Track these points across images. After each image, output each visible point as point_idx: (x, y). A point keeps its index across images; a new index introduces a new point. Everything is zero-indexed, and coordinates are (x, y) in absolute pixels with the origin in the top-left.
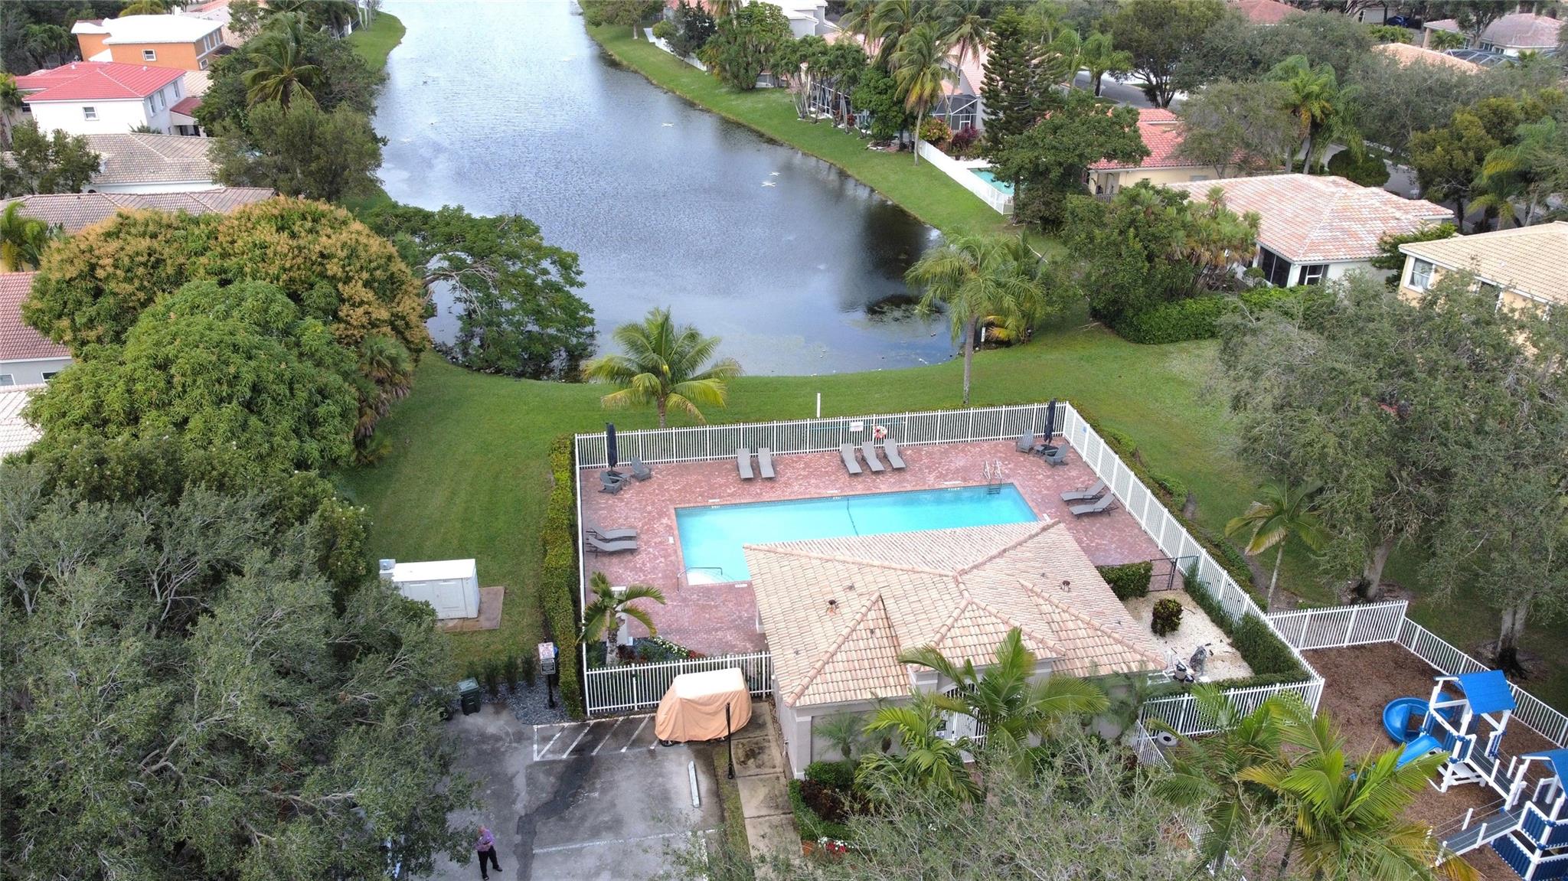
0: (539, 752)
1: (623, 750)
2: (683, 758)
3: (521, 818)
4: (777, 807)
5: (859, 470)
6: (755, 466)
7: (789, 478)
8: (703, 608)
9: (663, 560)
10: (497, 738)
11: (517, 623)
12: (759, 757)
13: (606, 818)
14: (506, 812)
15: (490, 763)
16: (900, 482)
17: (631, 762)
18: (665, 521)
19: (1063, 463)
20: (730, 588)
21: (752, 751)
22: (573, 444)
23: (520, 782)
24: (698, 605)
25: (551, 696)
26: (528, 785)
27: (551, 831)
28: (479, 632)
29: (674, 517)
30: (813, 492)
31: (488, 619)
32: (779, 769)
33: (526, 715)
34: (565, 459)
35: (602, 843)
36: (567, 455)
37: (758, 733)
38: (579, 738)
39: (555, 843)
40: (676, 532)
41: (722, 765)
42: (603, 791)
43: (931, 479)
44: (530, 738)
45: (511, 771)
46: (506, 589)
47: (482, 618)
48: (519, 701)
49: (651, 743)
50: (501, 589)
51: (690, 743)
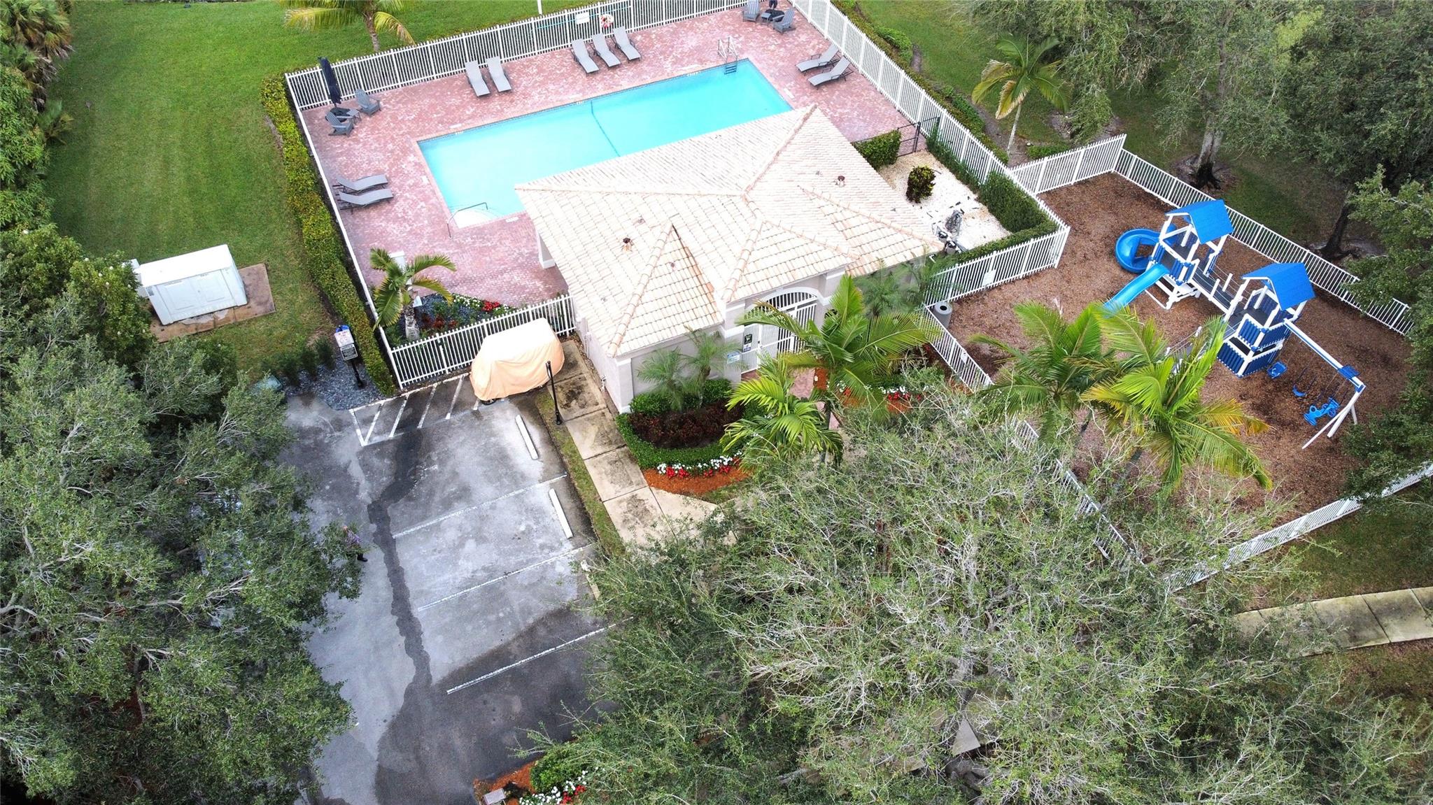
0: (364, 436)
1: (448, 417)
2: (509, 413)
3: (369, 506)
4: (610, 443)
5: (595, 68)
6: (488, 80)
7: (526, 88)
8: (482, 251)
9: (423, 204)
10: (317, 431)
11: (292, 303)
12: (580, 397)
13: (453, 488)
14: (352, 504)
15: (318, 458)
16: (639, 75)
17: (459, 427)
18: (411, 158)
19: (791, 28)
20: (503, 224)
21: (572, 392)
22: (285, 85)
23: (356, 471)
24: (474, 249)
25: (358, 378)
26: (365, 472)
27: (403, 513)
28: (256, 320)
29: (420, 153)
30: (555, 100)
31: (260, 304)
32: (602, 405)
33: (337, 400)
34: (282, 106)
35: (458, 514)
36: (284, 100)
37: (572, 373)
38: (400, 414)
39: (411, 524)
40: (428, 170)
41: (548, 412)
42: (442, 462)
43: (668, 65)
44: (350, 424)
45: (343, 461)
46: (267, 266)
47: (252, 303)
48: (325, 387)
49: (473, 404)
50: (261, 266)
51: (511, 397)
